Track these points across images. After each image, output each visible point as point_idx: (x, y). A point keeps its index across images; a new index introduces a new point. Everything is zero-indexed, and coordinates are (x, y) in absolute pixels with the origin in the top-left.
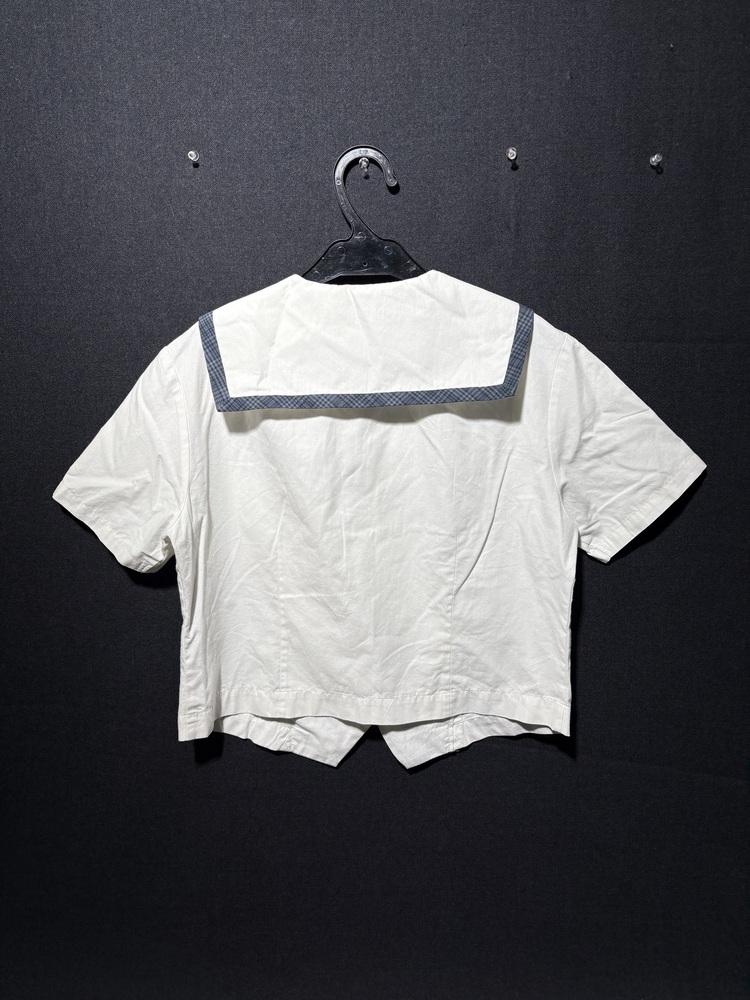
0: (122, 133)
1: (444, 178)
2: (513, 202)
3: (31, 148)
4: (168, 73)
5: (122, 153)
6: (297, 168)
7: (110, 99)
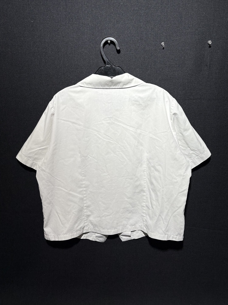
0: (87, 34)
1: (188, 50)
2: (208, 58)
3: (58, 38)
4: (103, 15)
5: (87, 40)
6: (141, 45)
7: (84, 23)
